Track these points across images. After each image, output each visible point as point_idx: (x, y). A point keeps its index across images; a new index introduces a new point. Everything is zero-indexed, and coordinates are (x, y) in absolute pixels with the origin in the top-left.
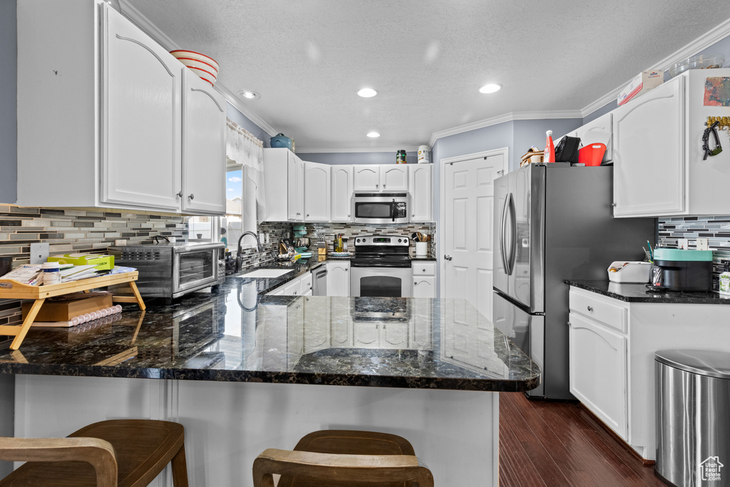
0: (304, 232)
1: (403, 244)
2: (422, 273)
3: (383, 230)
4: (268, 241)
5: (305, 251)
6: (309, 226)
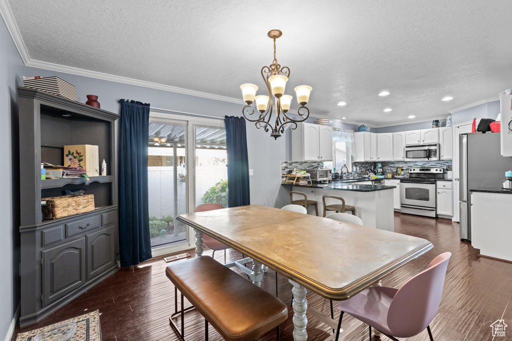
0: (380, 165)
1: (438, 172)
2: (443, 187)
3: (427, 165)
4: (358, 170)
5: (381, 175)
6: (384, 164)
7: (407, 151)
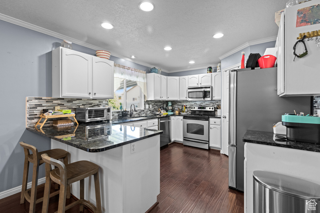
0: (170, 104)
1: (211, 110)
2: (214, 123)
3: (204, 104)
7: (189, 92)
